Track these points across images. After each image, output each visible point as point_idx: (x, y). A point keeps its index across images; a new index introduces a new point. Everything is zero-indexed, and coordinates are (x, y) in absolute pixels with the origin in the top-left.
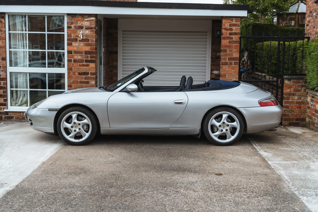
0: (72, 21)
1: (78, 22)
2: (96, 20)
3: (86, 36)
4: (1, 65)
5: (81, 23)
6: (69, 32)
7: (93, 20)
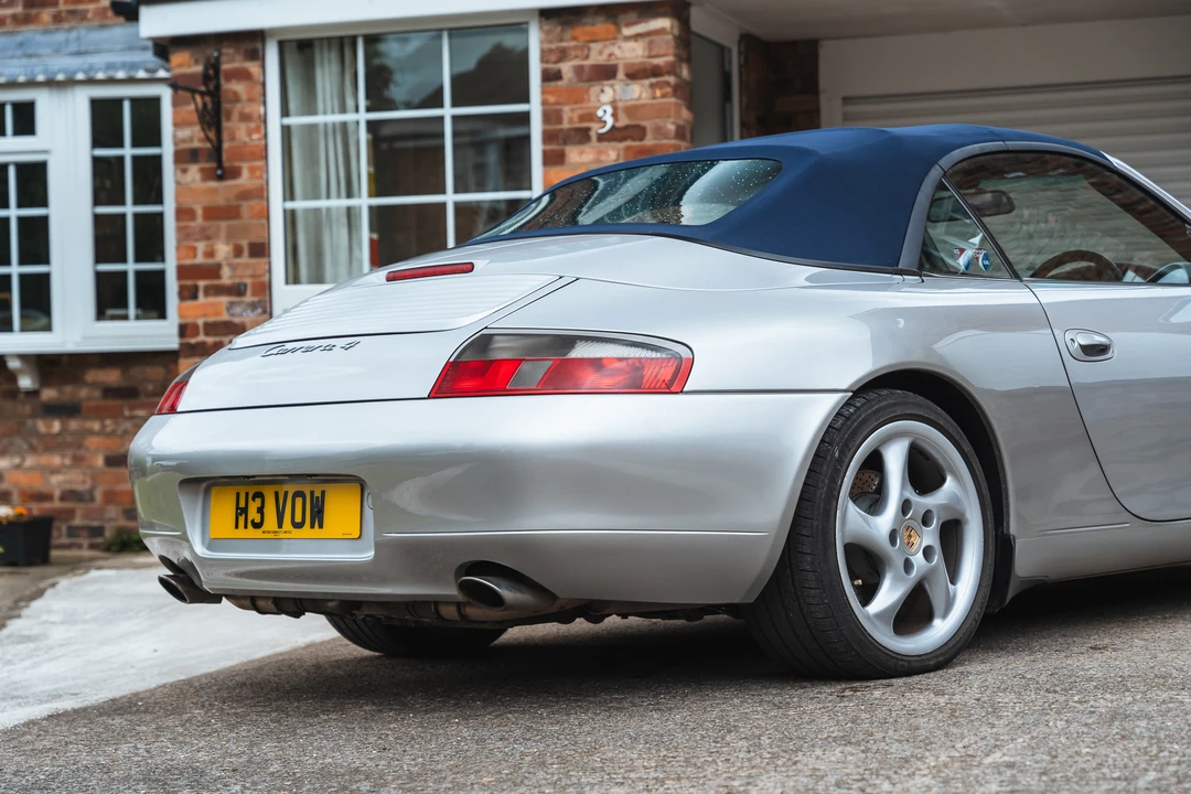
0: (564, 44)
1: (589, 49)
2: (676, 32)
3: (632, 110)
4: (248, 281)
5: (607, 51)
6: (552, 99)
7: (661, 32)
